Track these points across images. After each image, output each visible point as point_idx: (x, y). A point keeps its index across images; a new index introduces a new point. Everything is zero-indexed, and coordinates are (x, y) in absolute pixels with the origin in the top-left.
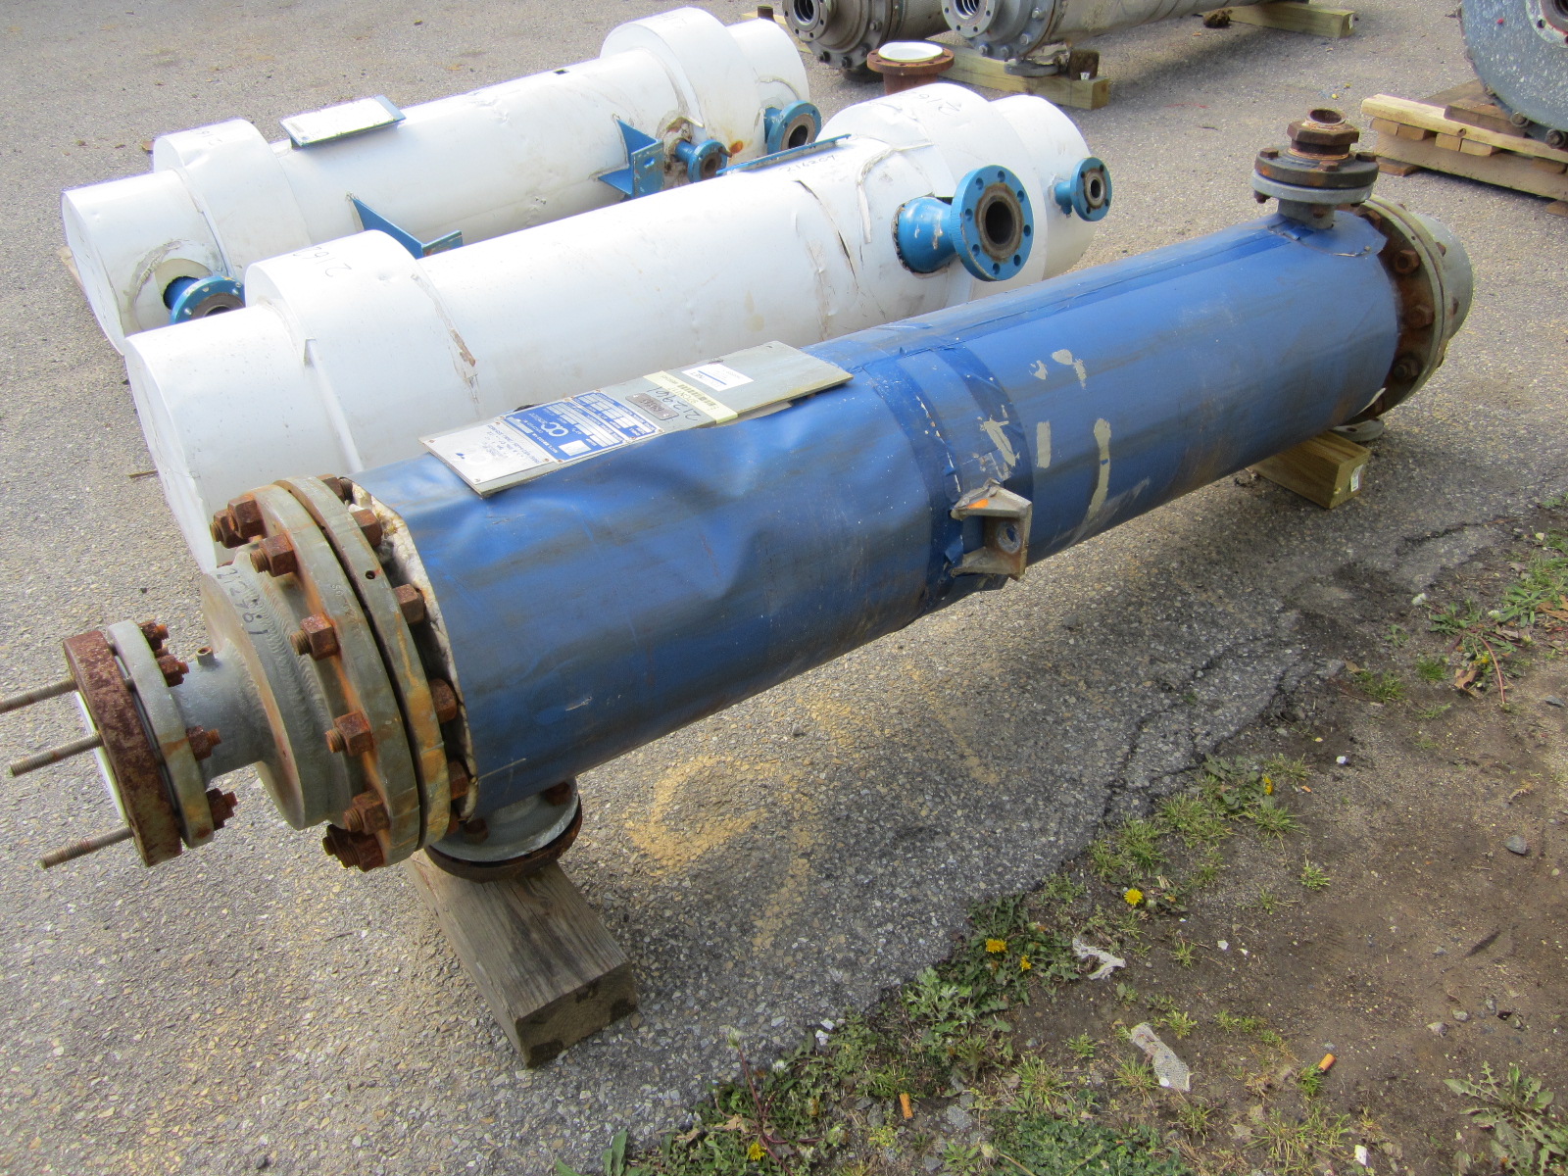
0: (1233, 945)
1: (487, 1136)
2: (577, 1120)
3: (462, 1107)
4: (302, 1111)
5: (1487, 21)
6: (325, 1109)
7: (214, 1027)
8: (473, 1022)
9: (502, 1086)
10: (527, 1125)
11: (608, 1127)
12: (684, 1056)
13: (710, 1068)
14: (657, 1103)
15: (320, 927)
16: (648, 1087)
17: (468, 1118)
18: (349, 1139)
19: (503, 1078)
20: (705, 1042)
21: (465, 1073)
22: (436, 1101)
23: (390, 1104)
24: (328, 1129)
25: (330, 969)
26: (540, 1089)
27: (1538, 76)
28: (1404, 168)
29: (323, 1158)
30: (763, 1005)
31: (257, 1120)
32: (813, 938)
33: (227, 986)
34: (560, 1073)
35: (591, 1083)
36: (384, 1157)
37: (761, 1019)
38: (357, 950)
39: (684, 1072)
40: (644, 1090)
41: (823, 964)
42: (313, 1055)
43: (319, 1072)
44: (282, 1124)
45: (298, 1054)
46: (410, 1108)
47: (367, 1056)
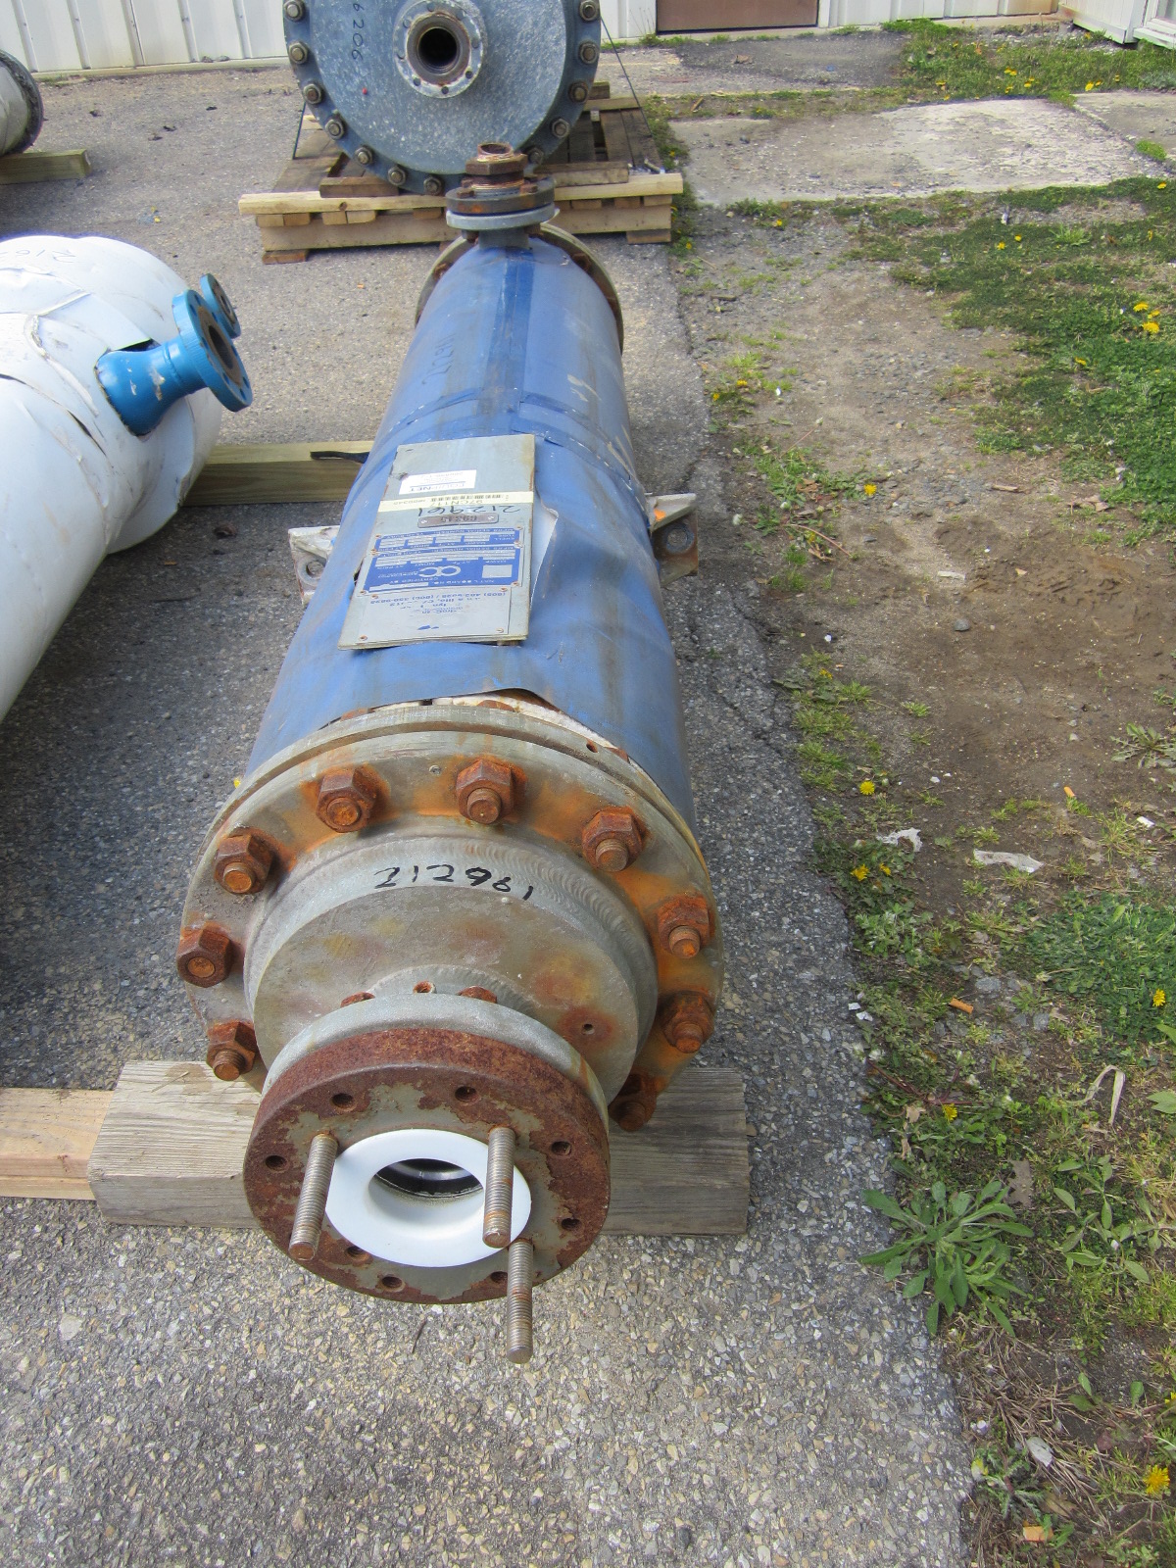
0: (940, 776)
1: (795, 1306)
2: (826, 1226)
3: (744, 1314)
4: (640, 1470)
5: (353, 94)
6: (655, 1444)
7: (440, 1525)
8: (646, 1258)
9: (743, 1269)
10: (805, 1268)
11: (851, 1205)
12: (816, 1114)
13: (841, 1103)
14: (851, 1156)
15: (385, 1349)
16: (829, 1156)
17: (762, 1314)
18: (711, 1437)
19: (734, 1265)
20: (811, 1093)
21: (704, 1293)
22: (719, 1334)
23: (694, 1378)
24: (684, 1453)
25: (459, 1365)
26: (769, 1239)
27: (415, 132)
28: (303, 254)
29: (717, 1471)
30: (803, 1035)
31: (616, 1524)
32: (758, 969)
33: (387, 1489)
34: (763, 1214)
35: (794, 1196)
36: (757, 1410)
37: (817, 1044)
38: (455, 1327)
39: (831, 1123)
40: (831, 1161)
41: (790, 978)
42: (571, 1430)
43: (598, 1431)
44: (644, 1498)
45: (557, 1445)
46: (711, 1361)
47: (614, 1375)
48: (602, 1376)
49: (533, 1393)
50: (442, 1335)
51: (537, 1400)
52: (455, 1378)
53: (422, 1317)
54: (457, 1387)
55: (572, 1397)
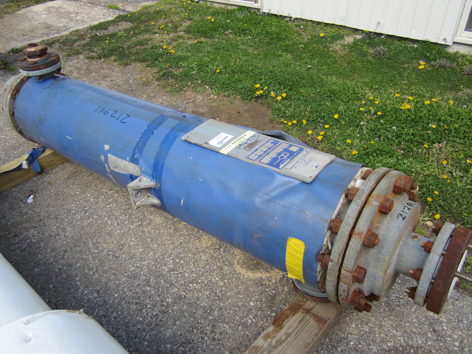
42: (400, 335)
43: (403, 331)
44: (423, 332)
45: (402, 340)
46: (396, 302)
47: (390, 319)
48: (389, 322)
49: (386, 337)
50: (360, 346)
51: (389, 337)
52: (374, 350)
53: (352, 348)
54: (376, 351)
55: (391, 330)
